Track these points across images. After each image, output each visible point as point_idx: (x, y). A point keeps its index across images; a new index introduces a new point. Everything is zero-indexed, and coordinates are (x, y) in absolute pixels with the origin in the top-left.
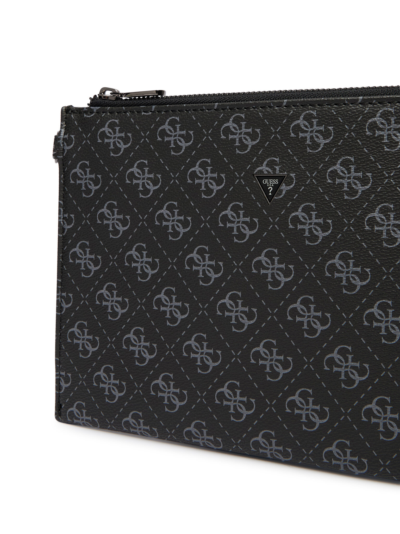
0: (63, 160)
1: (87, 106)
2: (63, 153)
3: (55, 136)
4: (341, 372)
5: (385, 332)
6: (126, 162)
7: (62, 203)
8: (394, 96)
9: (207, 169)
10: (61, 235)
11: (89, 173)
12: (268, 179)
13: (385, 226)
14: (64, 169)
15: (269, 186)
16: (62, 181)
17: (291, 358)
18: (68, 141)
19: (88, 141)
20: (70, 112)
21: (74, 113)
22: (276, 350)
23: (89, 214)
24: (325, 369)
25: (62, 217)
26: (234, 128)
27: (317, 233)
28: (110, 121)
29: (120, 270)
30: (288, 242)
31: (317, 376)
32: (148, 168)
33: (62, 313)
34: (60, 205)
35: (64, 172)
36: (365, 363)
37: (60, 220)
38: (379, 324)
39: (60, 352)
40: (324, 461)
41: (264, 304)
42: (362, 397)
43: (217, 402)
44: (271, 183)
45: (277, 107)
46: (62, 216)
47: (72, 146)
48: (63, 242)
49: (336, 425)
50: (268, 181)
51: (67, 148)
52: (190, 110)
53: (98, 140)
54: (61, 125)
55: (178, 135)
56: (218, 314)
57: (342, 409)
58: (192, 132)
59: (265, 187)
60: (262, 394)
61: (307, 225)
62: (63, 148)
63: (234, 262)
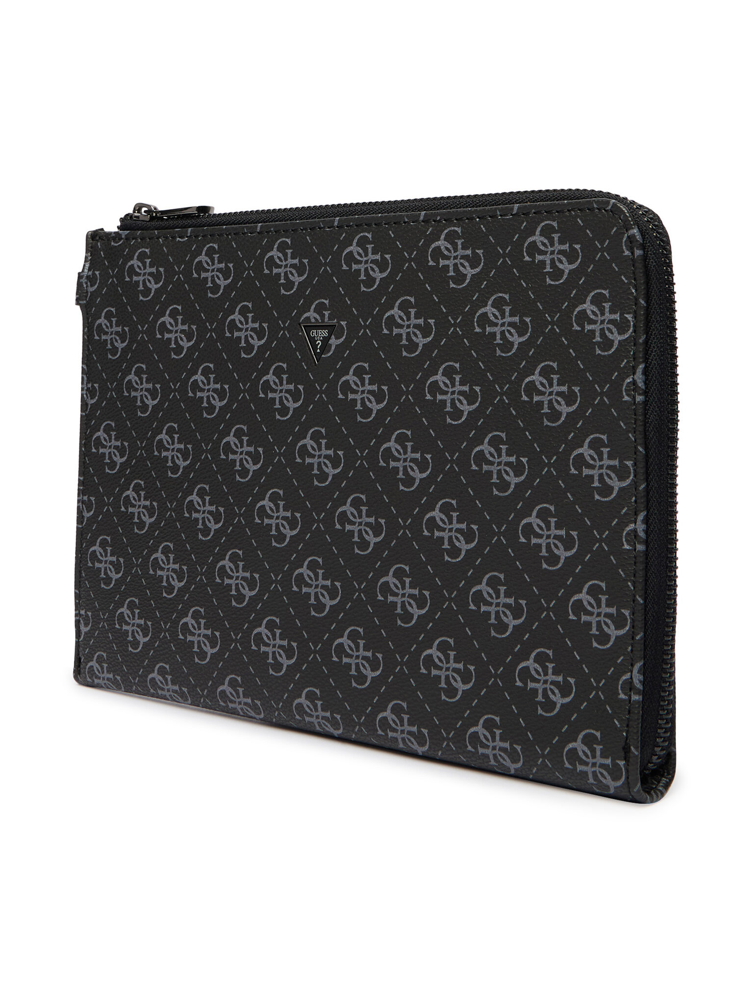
0: (86, 307)
1: (117, 230)
2: (86, 297)
3: (79, 274)
4: (396, 602)
5: (449, 545)
6: (157, 308)
7: (85, 367)
9: (248, 316)
10: (84, 414)
11: (116, 325)
12: (316, 330)
13: (449, 394)
14: (88, 319)
15: (317, 340)
16: (86, 337)
17: (340, 584)
18: (91, 280)
19: (115, 280)
20: (97, 238)
21: (102, 239)
22: (322, 571)
23: (115, 383)
24: (378, 598)
25: (86, 388)
26: (279, 258)
27: (371, 405)
28: (139, 251)
29: (148, 462)
30: (337, 418)
31: (370, 608)
32: (181, 317)
33: (84, 525)
34: (83, 372)
36: (425, 590)
37: (83, 392)
38: (441, 533)
39: (80, 582)
40: (379, 733)
41: (309, 506)
42: (420, 639)
43: (254, 647)
44: (319, 335)
45: (329, 228)
46: (85, 386)
47: (96, 286)
48: (86, 423)
49: (390, 679)
50: (316, 332)
51: (91, 289)
52: (230, 234)
53: (125, 278)
54: (86, 257)
55: (216, 270)
56: (256, 521)
57: (397, 656)
58: (232, 264)
59: (313, 341)
60: (306, 635)
61: (359, 394)
62: (87, 290)
63: (276, 448)
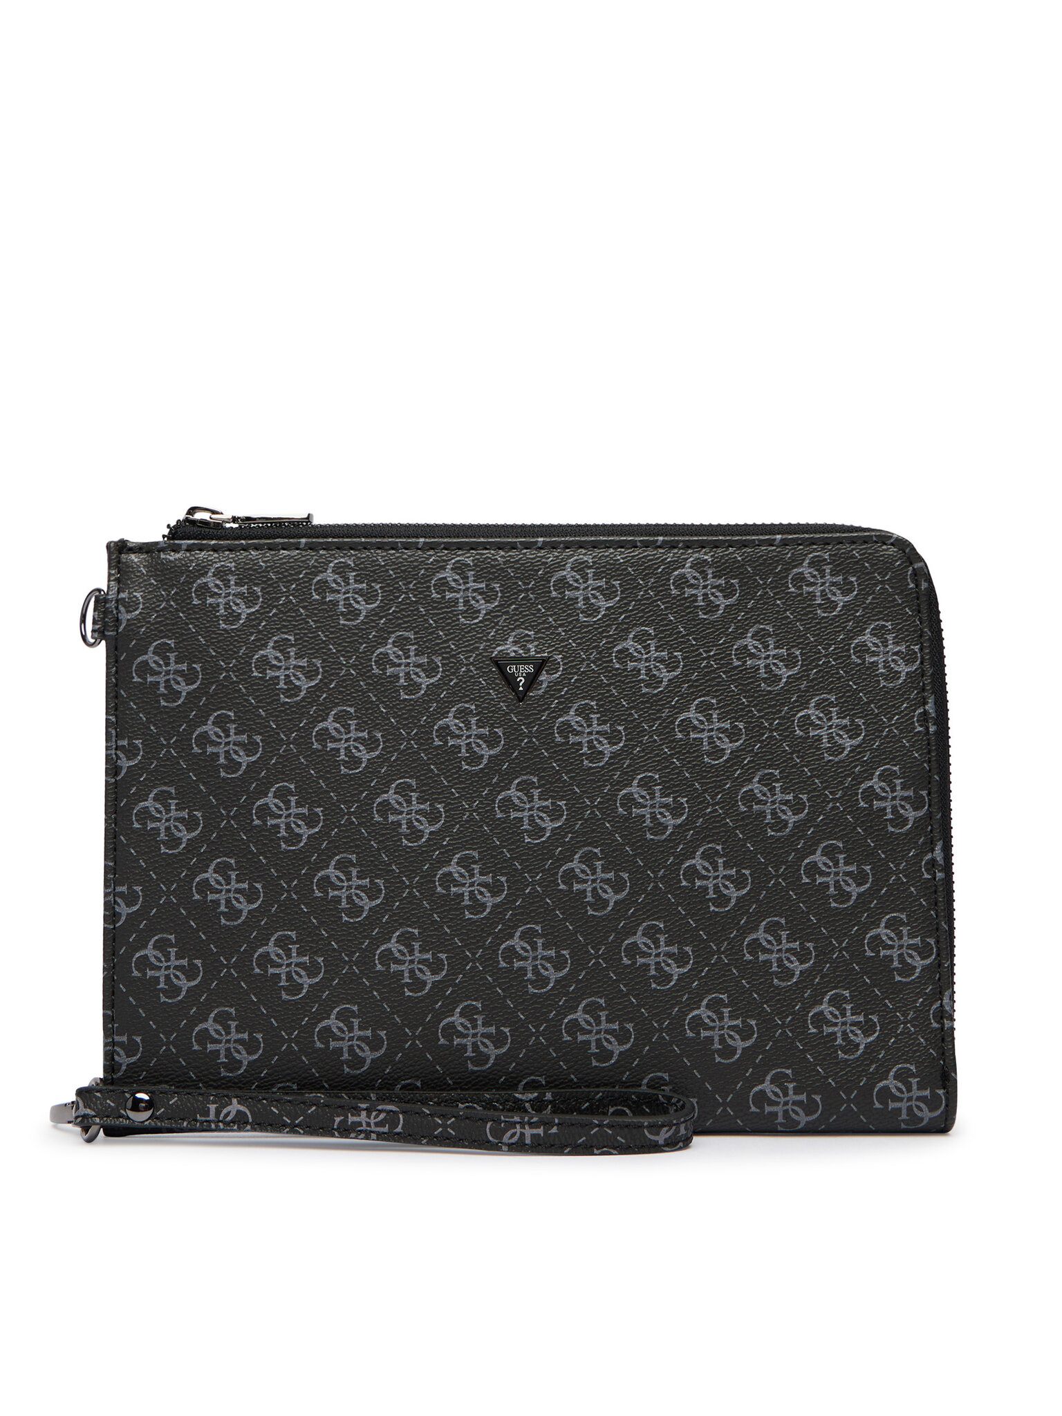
0: (115, 640)
2: (117, 626)
4: (649, 964)
5: (714, 894)
7: (113, 719)
8: (710, 538)
9: (409, 649)
11: (175, 662)
12: (516, 664)
13: (706, 732)
14: (118, 656)
15: (519, 677)
16: (113, 680)
17: (568, 952)
19: (172, 603)
22: (542, 941)
24: (623, 962)
25: (115, 746)
26: (455, 580)
27: (602, 747)
28: (216, 566)
30: (554, 765)
32: (295, 650)
33: (117, 925)
34: (109, 724)
35: (116, 662)
36: (685, 946)
37: (109, 752)
38: (704, 882)
42: (683, 1000)
43: (442, 1041)
44: (521, 673)
45: (527, 548)
46: (113, 744)
47: (137, 613)
48: (116, 793)
50: (516, 667)
51: (127, 617)
52: (372, 549)
53: (192, 601)
55: (351, 591)
56: (438, 891)
58: (379, 586)
61: (585, 735)
62: (118, 618)
63: (464, 803)
